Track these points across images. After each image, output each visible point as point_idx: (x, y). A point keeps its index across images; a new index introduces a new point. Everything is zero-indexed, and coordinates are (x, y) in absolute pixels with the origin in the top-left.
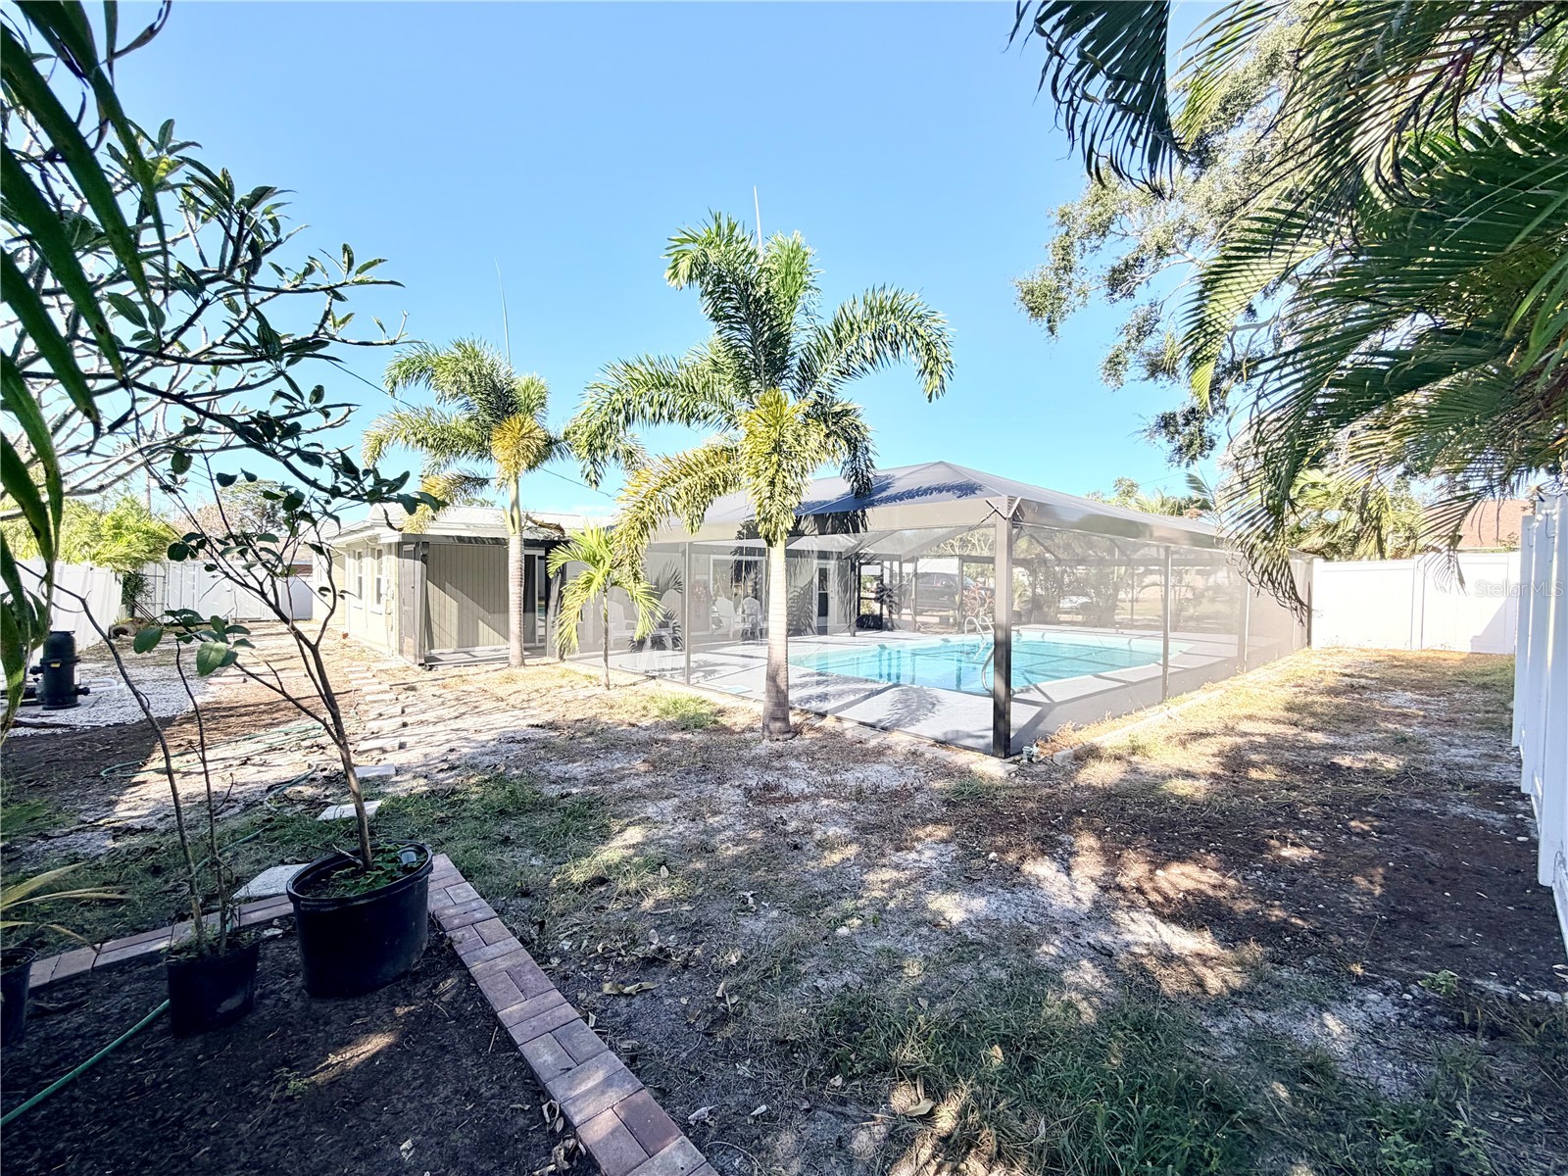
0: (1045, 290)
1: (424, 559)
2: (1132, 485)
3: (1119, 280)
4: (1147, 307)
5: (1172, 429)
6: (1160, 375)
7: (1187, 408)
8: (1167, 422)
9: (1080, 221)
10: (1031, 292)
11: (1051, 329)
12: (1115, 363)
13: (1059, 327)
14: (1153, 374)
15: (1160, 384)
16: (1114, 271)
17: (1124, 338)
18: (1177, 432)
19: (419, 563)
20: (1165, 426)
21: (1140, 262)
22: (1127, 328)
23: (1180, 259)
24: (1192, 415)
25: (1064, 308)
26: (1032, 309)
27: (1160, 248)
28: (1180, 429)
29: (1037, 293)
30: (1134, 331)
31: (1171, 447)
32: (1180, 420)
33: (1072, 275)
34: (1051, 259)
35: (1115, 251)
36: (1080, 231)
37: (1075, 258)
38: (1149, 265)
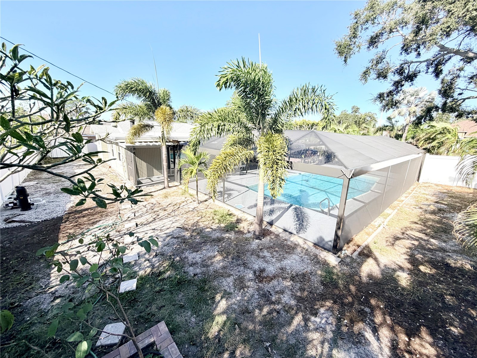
0: (345, 45)
1: (134, 153)
2: (358, 109)
3: (373, 41)
4: (381, 53)
5: (382, 98)
6: (381, 78)
7: (388, 91)
8: (381, 96)
9: (362, 17)
10: (340, 46)
11: (345, 61)
12: (366, 73)
13: (348, 60)
14: (378, 77)
15: (380, 81)
16: (372, 37)
17: (370, 64)
18: (384, 99)
19: (132, 154)
20: (380, 98)
21: (382, 34)
22: (373, 60)
23: (398, 34)
24: (390, 93)
25: (351, 53)
26: (340, 53)
27: (391, 30)
28: (385, 98)
29: (342, 47)
30: (375, 62)
31: (381, 105)
32: (385, 95)
33: (356, 39)
34: (348, 32)
35: (373, 30)
36: (362, 21)
37: (358, 33)
38: (385, 36)
